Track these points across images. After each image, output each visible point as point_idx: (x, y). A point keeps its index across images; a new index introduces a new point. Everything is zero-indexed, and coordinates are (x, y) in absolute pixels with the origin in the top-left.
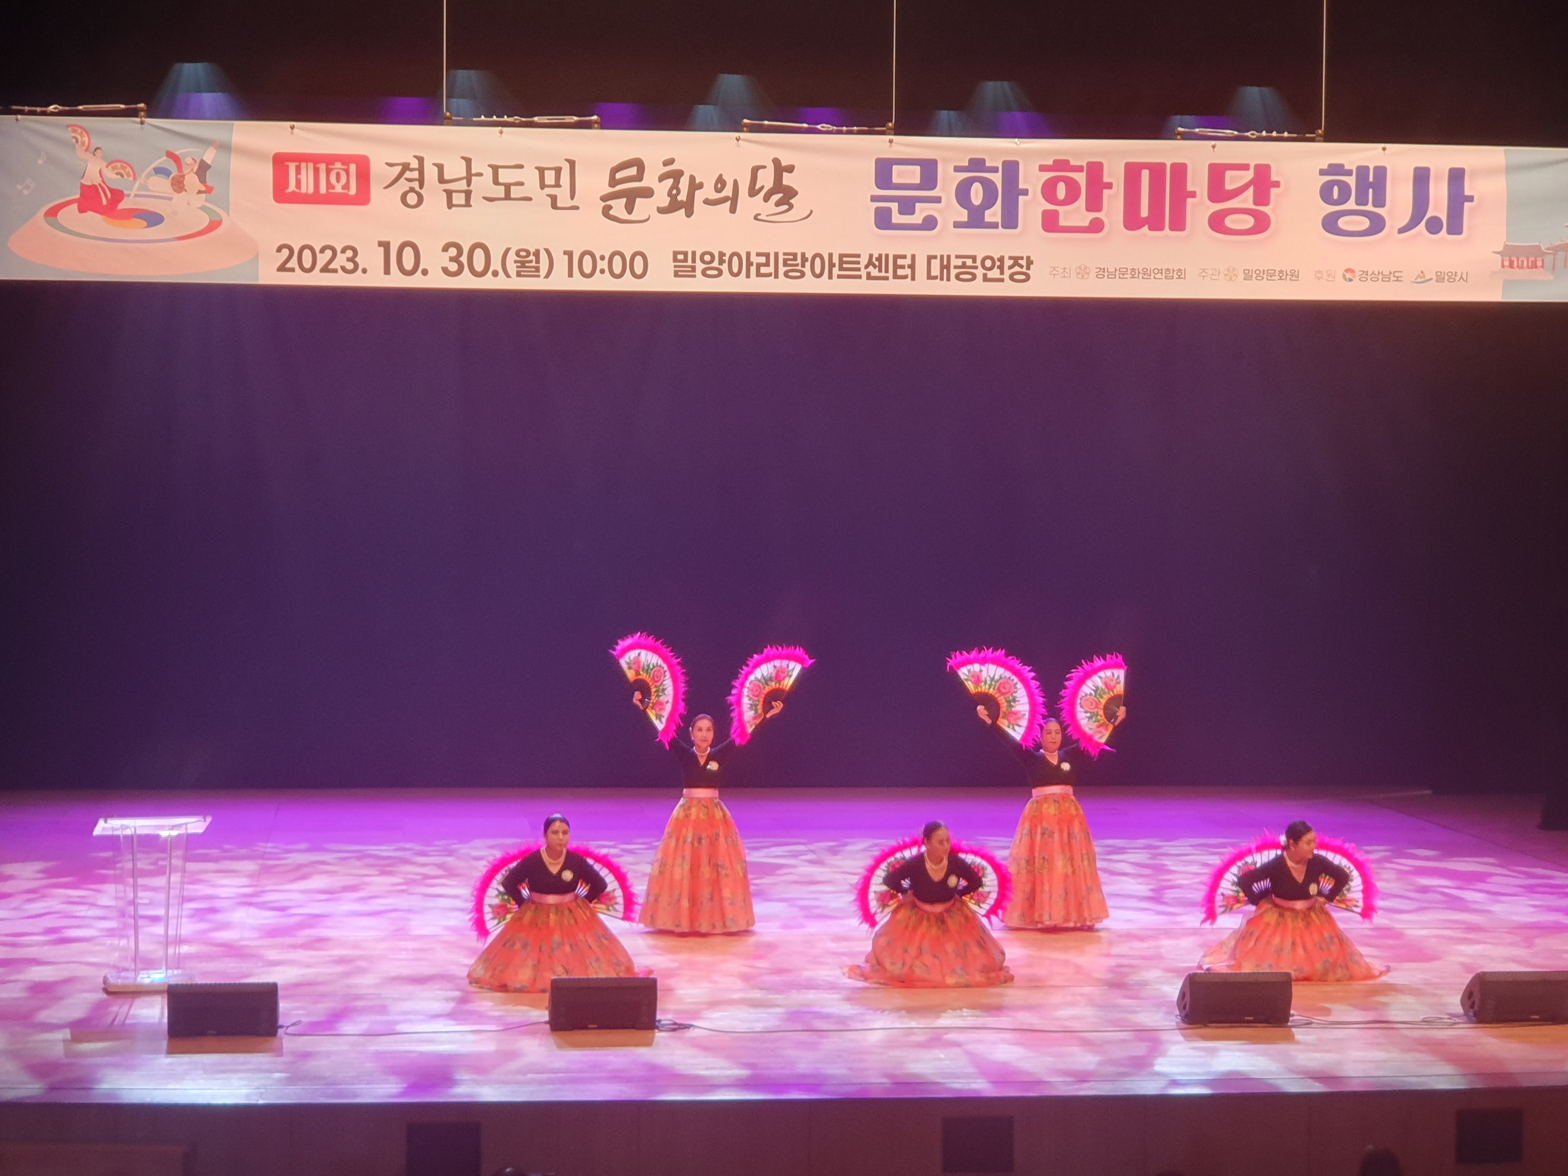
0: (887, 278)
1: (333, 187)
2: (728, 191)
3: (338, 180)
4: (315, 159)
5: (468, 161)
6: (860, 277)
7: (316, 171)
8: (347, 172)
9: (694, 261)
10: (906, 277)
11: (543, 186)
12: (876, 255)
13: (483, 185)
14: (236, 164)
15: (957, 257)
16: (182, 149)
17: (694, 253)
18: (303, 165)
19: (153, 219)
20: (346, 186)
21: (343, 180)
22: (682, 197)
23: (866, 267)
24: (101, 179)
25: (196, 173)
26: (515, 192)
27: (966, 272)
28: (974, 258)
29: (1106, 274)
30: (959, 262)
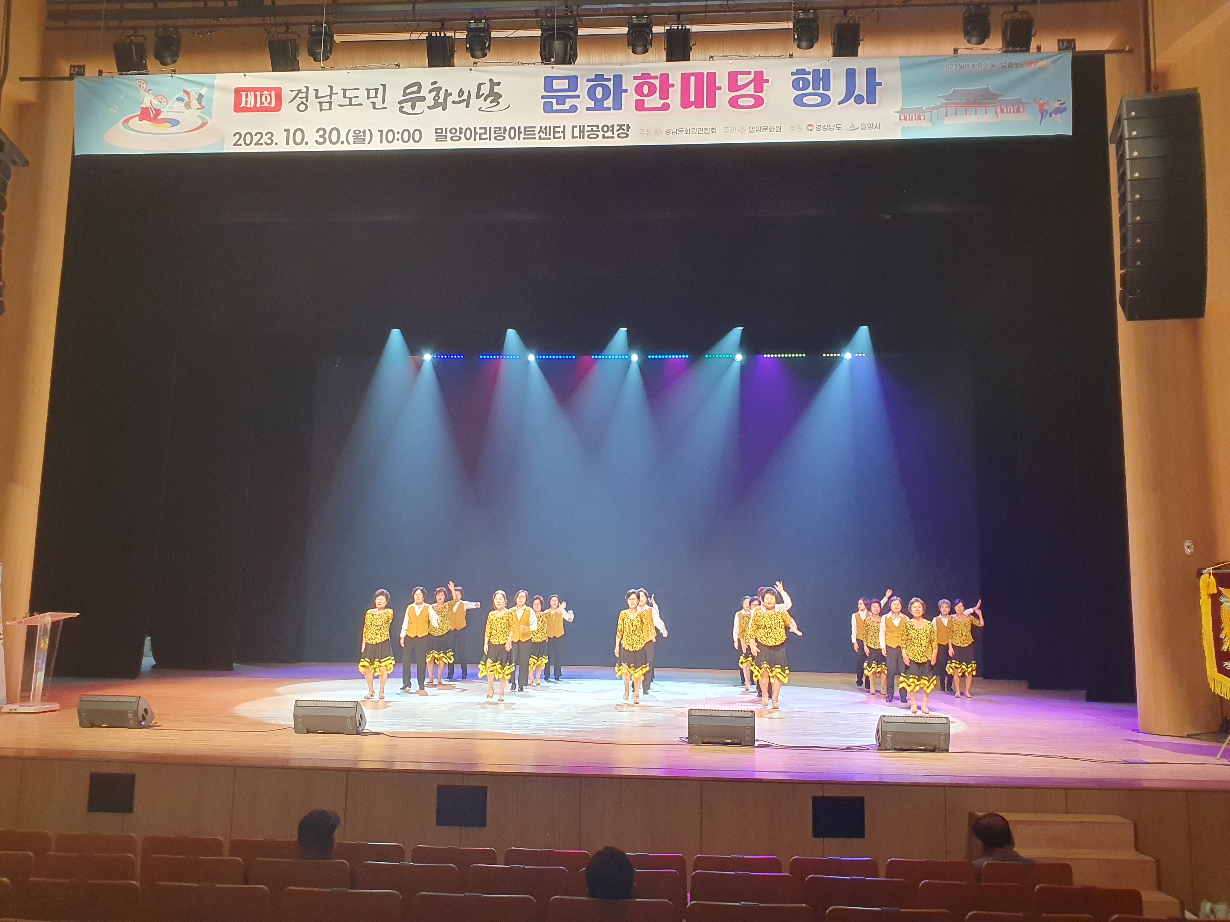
0: (550, 139)
1: (263, 104)
2: (465, 97)
3: (266, 100)
4: (255, 90)
5: (331, 87)
6: (535, 138)
7: (256, 96)
8: (270, 95)
9: (446, 133)
10: (560, 137)
11: (368, 98)
12: (544, 127)
13: (338, 99)
14: (216, 94)
15: (588, 126)
17: (446, 129)
18: (249, 93)
20: (270, 103)
21: (269, 100)
22: (441, 100)
23: (539, 133)
26: (354, 101)
27: (593, 134)
28: (598, 126)
29: (671, 132)
30: (589, 129)
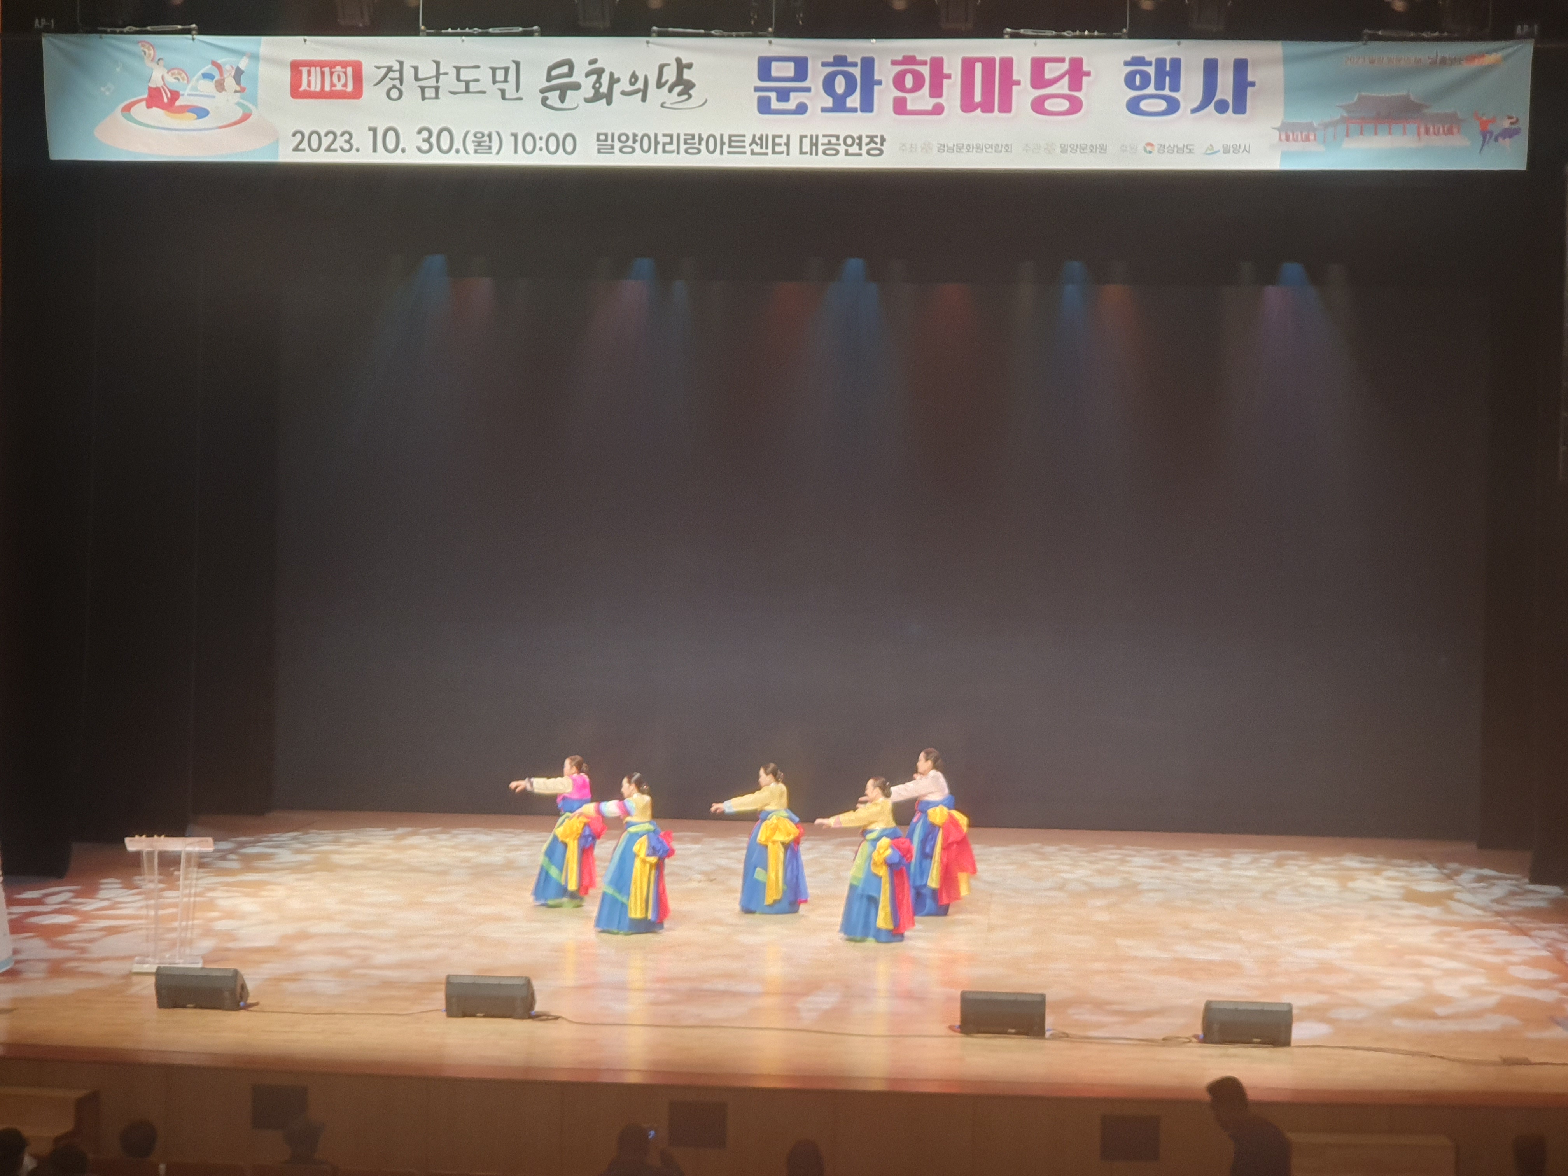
0: (766, 154)
1: (335, 86)
2: (640, 85)
3: (339, 80)
4: (322, 64)
5: (438, 64)
6: (745, 153)
7: (323, 74)
8: (345, 73)
9: (613, 140)
10: (782, 153)
11: (495, 82)
12: (758, 135)
13: (448, 82)
14: (263, 69)
15: (824, 136)
16: (224, 59)
17: (613, 135)
18: (313, 69)
19: (201, 113)
20: (345, 85)
21: (343, 80)
22: (604, 89)
23: (751, 145)
24: (163, 83)
25: (234, 77)
26: (473, 87)
27: (831, 148)
28: (838, 137)
29: (946, 149)
30: (826, 140)
